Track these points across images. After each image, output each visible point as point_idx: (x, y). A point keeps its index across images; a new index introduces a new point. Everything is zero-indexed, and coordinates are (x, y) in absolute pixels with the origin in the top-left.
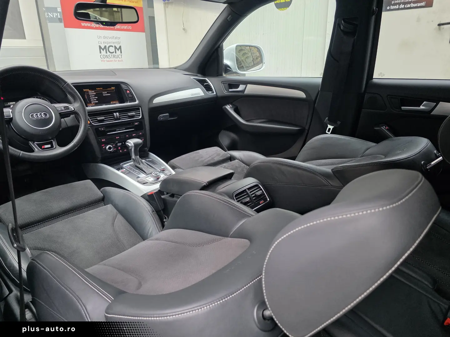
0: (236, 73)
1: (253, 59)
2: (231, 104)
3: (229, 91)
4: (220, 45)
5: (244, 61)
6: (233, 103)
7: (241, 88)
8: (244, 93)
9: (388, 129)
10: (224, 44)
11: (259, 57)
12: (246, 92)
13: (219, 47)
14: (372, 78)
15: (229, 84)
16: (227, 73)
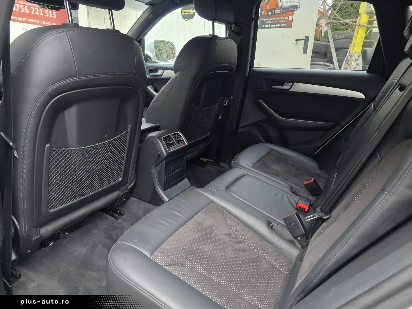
0: (155, 62)
1: (167, 55)
2: (152, 85)
3: (149, 75)
4: (142, 38)
5: (159, 55)
6: (153, 85)
7: (160, 72)
8: (162, 77)
9: (263, 102)
10: (145, 37)
11: (172, 54)
12: (163, 76)
13: (141, 39)
14: (253, 67)
15: (150, 69)
16: (147, 62)
